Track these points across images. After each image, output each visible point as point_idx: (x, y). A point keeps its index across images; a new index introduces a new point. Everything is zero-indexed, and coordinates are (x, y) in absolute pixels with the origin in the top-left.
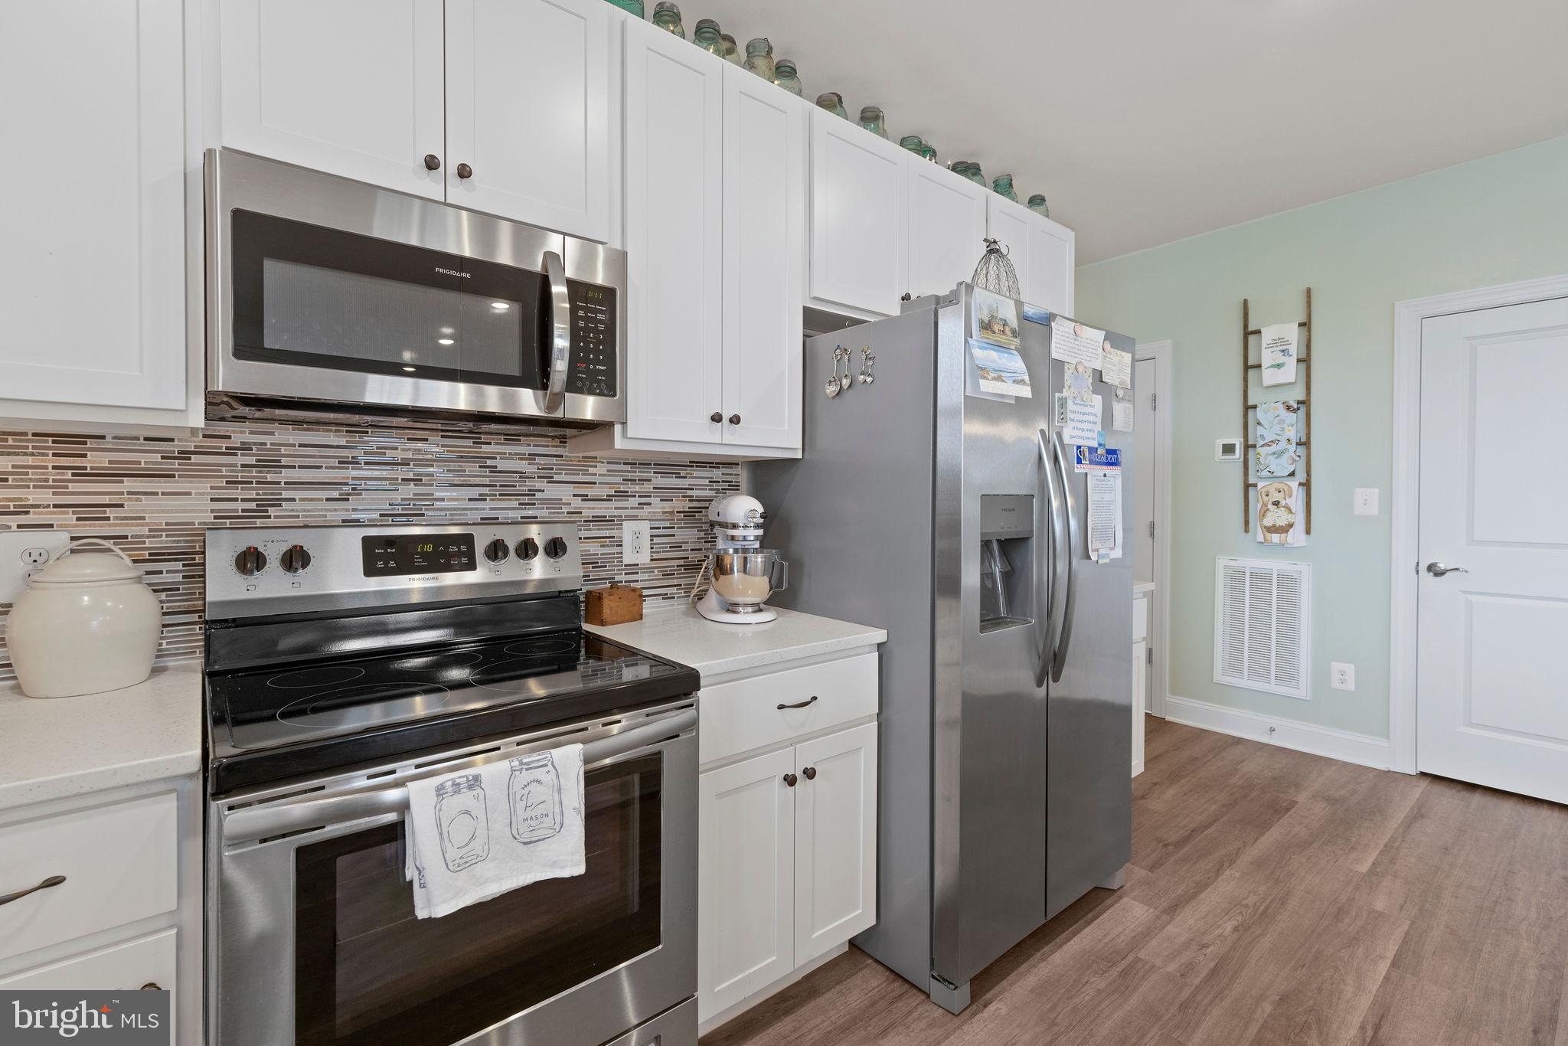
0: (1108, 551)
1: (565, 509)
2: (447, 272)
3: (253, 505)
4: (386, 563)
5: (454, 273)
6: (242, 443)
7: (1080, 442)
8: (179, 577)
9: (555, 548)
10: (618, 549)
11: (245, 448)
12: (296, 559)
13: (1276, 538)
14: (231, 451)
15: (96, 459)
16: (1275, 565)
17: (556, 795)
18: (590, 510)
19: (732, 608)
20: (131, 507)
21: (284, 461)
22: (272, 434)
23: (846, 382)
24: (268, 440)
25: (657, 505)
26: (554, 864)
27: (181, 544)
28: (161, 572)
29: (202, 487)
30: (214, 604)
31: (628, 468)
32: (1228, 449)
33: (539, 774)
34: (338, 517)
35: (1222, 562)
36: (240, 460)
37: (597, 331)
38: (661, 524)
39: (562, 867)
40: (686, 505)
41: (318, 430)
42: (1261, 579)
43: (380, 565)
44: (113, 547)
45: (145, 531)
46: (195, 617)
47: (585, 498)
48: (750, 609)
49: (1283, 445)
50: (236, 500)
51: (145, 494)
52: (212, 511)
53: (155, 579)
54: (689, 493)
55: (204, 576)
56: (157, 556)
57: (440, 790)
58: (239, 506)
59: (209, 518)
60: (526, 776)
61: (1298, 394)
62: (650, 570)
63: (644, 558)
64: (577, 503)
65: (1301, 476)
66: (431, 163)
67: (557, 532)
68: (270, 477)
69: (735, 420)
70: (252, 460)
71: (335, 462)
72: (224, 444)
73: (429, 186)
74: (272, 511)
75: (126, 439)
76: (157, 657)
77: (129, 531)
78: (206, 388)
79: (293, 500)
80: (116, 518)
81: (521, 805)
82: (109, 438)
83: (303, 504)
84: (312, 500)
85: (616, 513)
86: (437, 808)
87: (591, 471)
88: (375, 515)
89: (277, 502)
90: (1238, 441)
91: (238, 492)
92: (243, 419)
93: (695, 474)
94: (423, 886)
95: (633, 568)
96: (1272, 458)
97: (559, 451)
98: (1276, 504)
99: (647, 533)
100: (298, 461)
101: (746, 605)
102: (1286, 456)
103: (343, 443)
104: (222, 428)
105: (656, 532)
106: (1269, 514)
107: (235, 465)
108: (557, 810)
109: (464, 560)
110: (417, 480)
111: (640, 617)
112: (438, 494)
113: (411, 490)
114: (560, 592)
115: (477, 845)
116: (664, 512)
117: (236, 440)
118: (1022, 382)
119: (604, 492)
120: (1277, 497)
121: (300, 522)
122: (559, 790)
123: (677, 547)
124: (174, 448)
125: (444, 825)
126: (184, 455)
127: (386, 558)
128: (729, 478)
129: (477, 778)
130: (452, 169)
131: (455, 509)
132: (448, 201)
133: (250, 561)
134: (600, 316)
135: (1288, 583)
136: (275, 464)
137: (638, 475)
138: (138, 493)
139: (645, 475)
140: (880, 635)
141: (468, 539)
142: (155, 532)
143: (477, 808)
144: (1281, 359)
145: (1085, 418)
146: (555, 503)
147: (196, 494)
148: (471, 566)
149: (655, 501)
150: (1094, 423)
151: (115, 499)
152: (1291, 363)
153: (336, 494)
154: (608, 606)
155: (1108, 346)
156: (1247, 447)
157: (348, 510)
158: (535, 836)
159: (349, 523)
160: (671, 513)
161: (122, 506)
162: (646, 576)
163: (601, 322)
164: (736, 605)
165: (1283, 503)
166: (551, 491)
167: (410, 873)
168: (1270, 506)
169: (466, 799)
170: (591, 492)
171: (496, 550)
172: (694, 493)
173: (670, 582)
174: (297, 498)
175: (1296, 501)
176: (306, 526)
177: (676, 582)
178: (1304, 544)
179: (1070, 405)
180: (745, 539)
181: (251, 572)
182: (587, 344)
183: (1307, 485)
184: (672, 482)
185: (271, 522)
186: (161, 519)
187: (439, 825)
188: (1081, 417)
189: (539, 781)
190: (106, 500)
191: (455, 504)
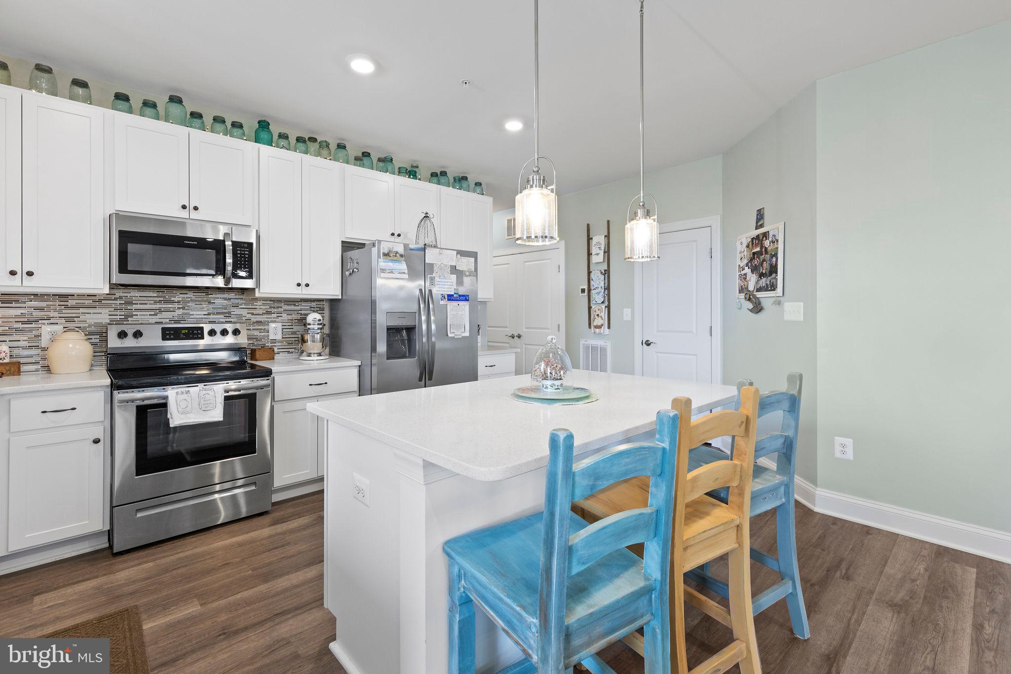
0: (461, 333)
1: (244, 318)
2: (188, 242)
3: (123, 317)
4: (170, 336)
5: (191, 242)
6: (120, 296)
7: (443, 293)
8: (98, 341)
9: (236, 332)
10: (267, 334)
11: (121, 298)
12: (138, 334)
13: (597, 330)
14: (116, 299)
15: (71, 302)
16: (598, 343)
17: (214, 398)
18: (254, 319)
19: (309, 355)
20: (82, 317)
21: (134, 302)
22: (130, 293)
23: (351, 271)
24: (128, 295)
25: (285, 316)
26: (212, 417)
27: (99, 329)
28: (92, 339)
29: (106, 311)
30: (110, 348)
31: (272, 302)
32: (583, 291)
33: (209, 392)
34: (153, 321)
35: (582, 342)
36: (118, 302)
37: (245, 257)
38: (287, 324)
39: (215, 418)
40: (299, 317)
41: (146, 291)
42: (594, 348)
43: (168, 337)
44: (80, 331)
45: (87, 325)
46: (103, 354)
47: (252, 314)
48: (316, 355)
49: (600, 289)
50: (117, 315)
51: (87, 313)
52: (109, 319)
53: (91, 341)
54: (300, 312)
55: (107, 340)
56: (91, 334)
57: (177, 393)
58: (118, 317)
59: (108, 321)
60: (204, 392)
61: (604, 267)
62: (282, 342)
63: (279, 337)
64: (249, 316)
65: (606, 303)
66: (184, 207)
67: (238, 326)
68: (129, 308)
69: (307, 285)
70: (123, 302)
71: (153, 302)
72: (113, 297)
73: (184, 214)
74: (130, 319)
75: (81, 296)
76: (92, 366)
77: (82, 325)
78: (110, 282)
79: (137, 315)
80: (78, 321)
81: (203, 400)
82: (75, 296)
83: (140, 317)
84: (144, 315)
85: (266, 320)
86: (176, 398)
87: (255, 304)
88: (168, 320)
89: (132, 316)
90: (586, 287)
91: (118, 313)
92: (120, 289)
93: (303, 304)
94: (172, 418)
95: (274, 341)
96: (596, 295)
97: (241, 297)
98: (598, 315)
99: (281, 327)
100: (139, 302)
101: (314, 353)
102: (601, 294)
103: (156, 295)
104: (114, 291)
105: (285, 327)
106: (596, 320)
107: (117, 304)
108: (214, 402)
109: (200, 336)
110: (183, 308)
111: (274, 359)
112: (192, 313)
113: (181, 312)
114: (239, 348)
115: (188, 409)
116: (288, 320)
117: (117, 295)
118: (404, 273)
119: (261, 312)
120: (598, 312)
121: (140, 322)
122: (215, 397)
123: (294, 333)
124: (97, 298)
125: (178, 402)
126: (100, 301)
127: (170, 334)
128: (319, 306)
129: (188, 391)
130: (191, 207)
131: (198, 318)
132: (190, 218)
133: (122, 335)
134: (246, 252)
135: (603, 350)
136: (131, 303)
137: (276, 305)
138: (85, 313)
139: (279, 305)
140: (359, 363)
141: (202, 329)
142: (90, 326)
143: (189, 399)
144: (598, 251)
145: (446, 283)
146: (240, 316)
147: (104, 313)
148: (202, 338)
149: (284, 315)
150: (452, 285)
151: (77, 315)
152: (602, 253)
153: (153, 313)
154: (258, 354)
155: (459, 256)
156: (589, 290)
157: (157, 319)
158: (207, 409)
159: (157, 323)
160: (292, 320)
161: (79, 317)
162: (280, 344)
163: (247, 254)
164: (311, 354)
165: (600, 315)
166: (237, 311)
167: (169, 416)
168: (596, 317)
169: (185, 396)
170: (255, 312)
171: (212, 333)
172: (303, 312)
173: (291, 347)
174: (139, 314)
175: (604, 314)
176: (141, 324)
177: (294, 347)
178: (608, 333)
179: (437, 279)
180: (313, 329)
181: (123, 339)
182: (241, 262)
183: (608, 307)
184: (293, 307)
185: (130, 322)
186: (92, 322)
187: (177, 401)
188: (443, 283)
189: (208, 394)
190: (74, 315)
191: (198, 316)
